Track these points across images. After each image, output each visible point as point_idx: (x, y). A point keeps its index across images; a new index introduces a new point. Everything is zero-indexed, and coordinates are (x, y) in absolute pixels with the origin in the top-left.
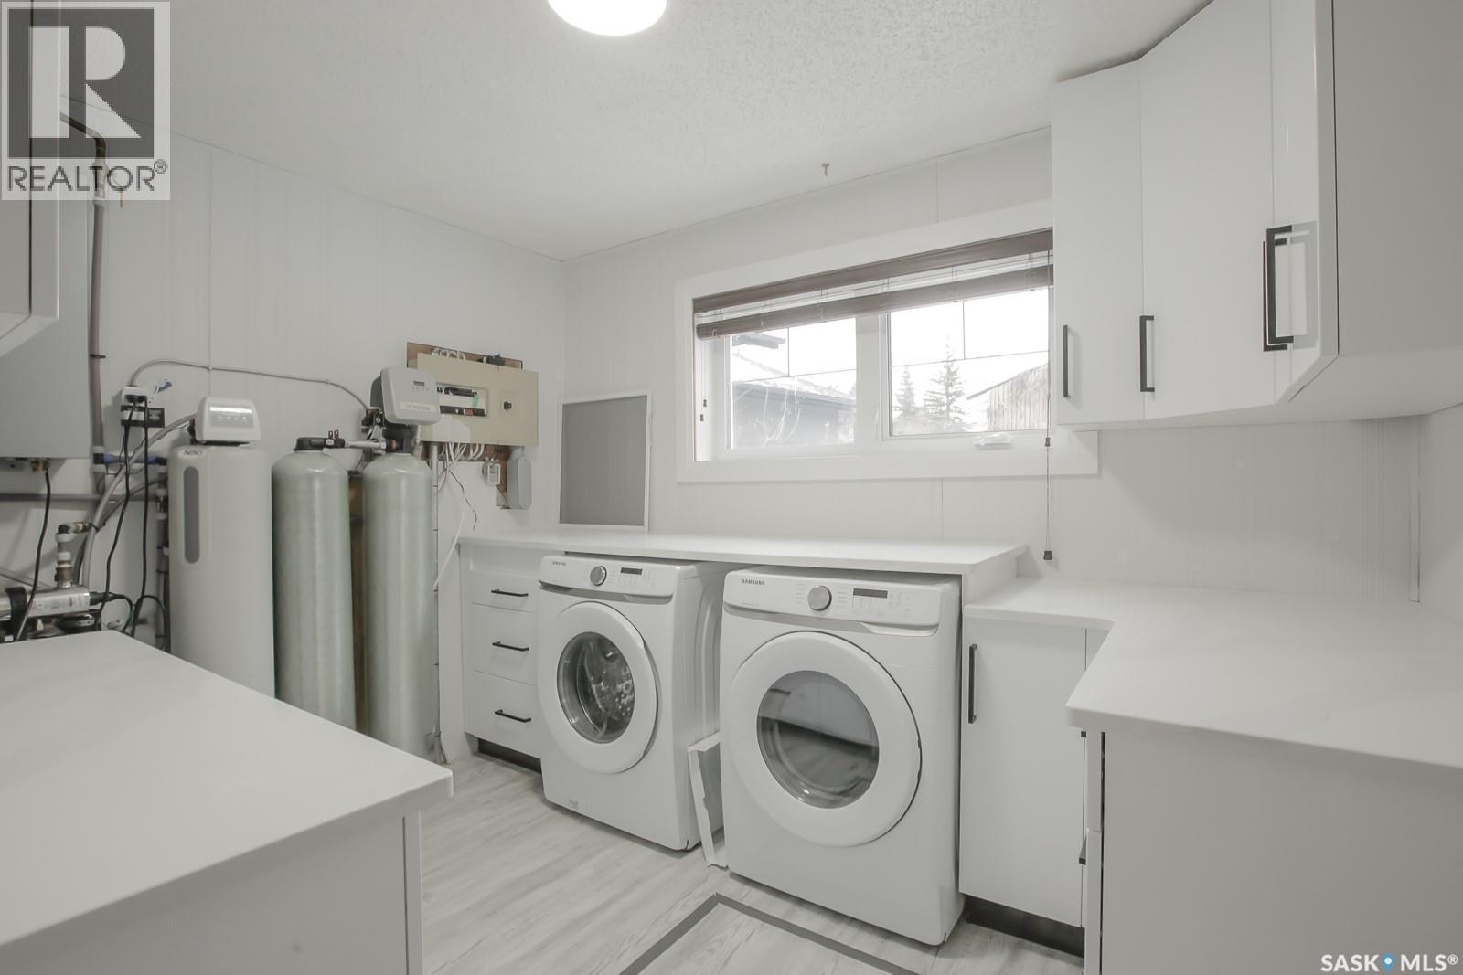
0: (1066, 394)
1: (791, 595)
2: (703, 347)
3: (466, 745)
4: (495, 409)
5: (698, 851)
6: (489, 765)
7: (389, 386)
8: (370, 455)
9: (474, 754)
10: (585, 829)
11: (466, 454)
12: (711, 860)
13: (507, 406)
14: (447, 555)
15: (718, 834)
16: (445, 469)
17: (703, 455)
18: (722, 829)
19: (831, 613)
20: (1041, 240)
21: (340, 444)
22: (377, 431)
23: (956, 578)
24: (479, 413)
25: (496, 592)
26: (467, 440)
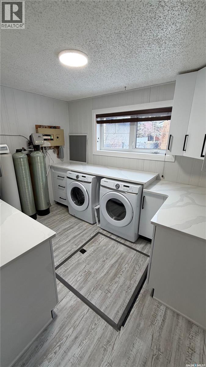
0: (169, 149)
1: (112, 184)
2: (98, 125)
3: (54, 202)
4: (55, 139)
5: (96, 224)
6: (59, 206)
7: (33, 138)
8: (31, 151)
9: (56, 204)
10: (76, 219)
11: (50, 148)
12: (98, 226)
13: (58, 138)
14: (48, 170)
15: (99, 221)
16: (46, 152)
17: (98, 149)
18: (100, 220)
19: (119, 189)
20: (169, 110)
21: (25, 150)
22: (31, 146)
23: (143, 185)
24: (52, 140)
25: (58, 176)
26: (50, 146)
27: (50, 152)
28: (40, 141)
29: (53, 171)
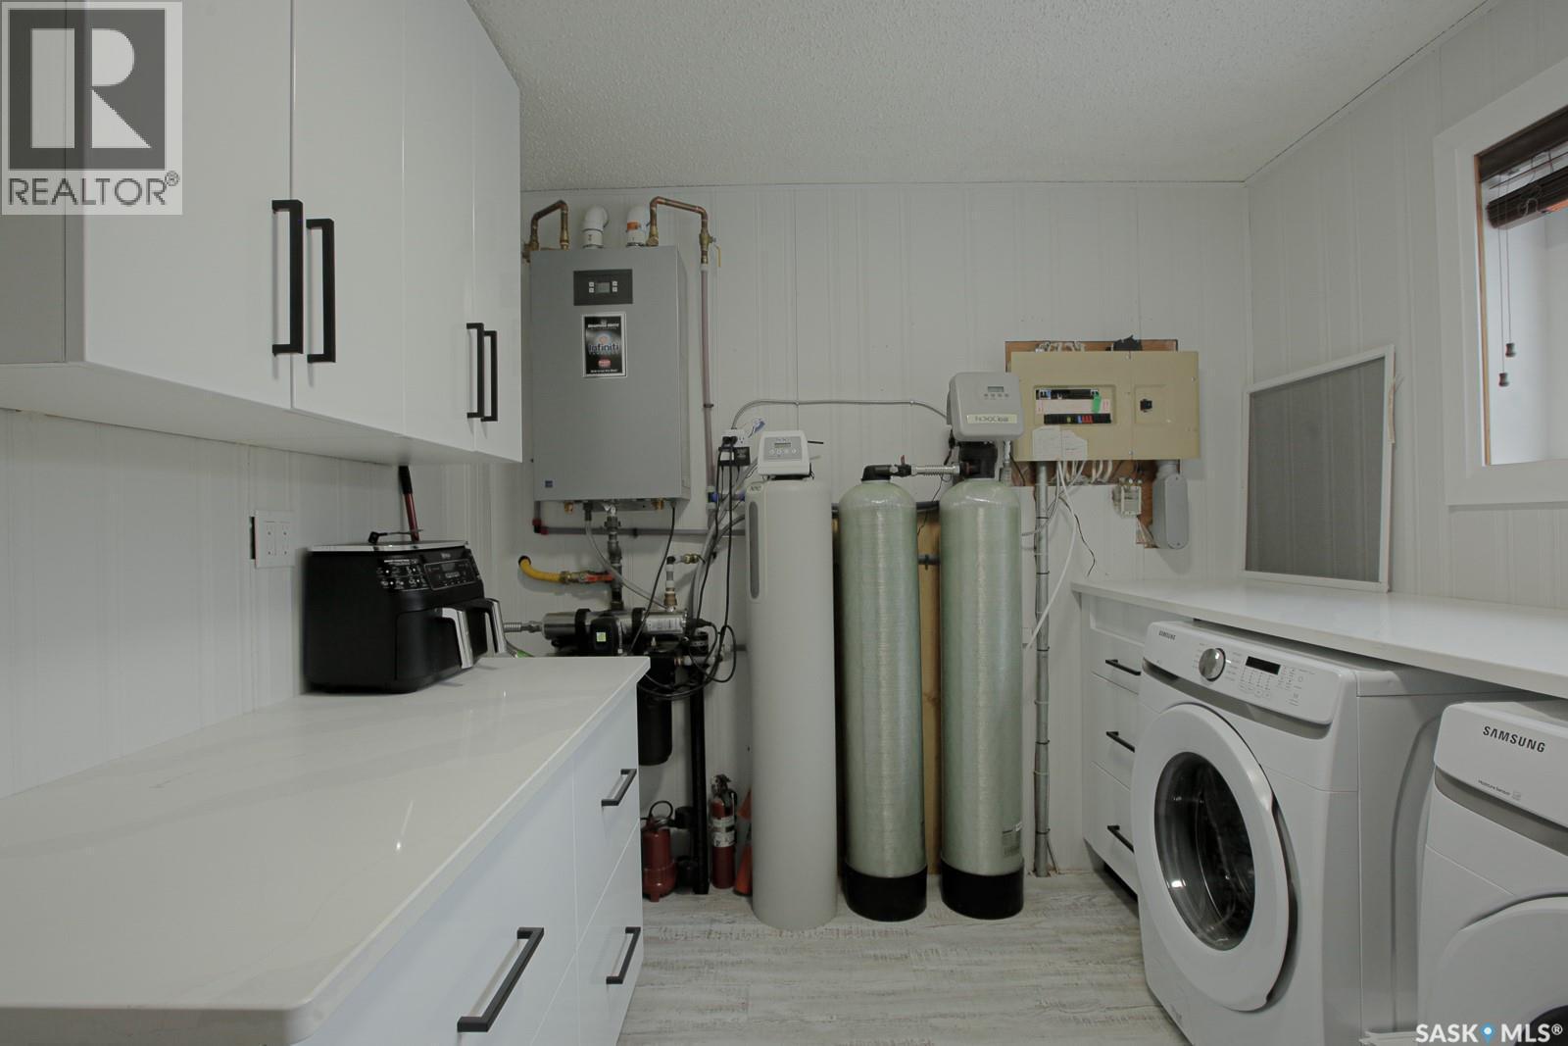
3: (1086, 855)
4: (1127, 412)
9: (1097, 871)
11: (1087, 474)
13: (1146, 405)
16: (1058, 497)
21: (905, 471)
24: (1104, 419)
25: (1114, 663)
26: (1084, 458)
27: (1091, 503)
28: (996, 416)
29: (1093, 625)
